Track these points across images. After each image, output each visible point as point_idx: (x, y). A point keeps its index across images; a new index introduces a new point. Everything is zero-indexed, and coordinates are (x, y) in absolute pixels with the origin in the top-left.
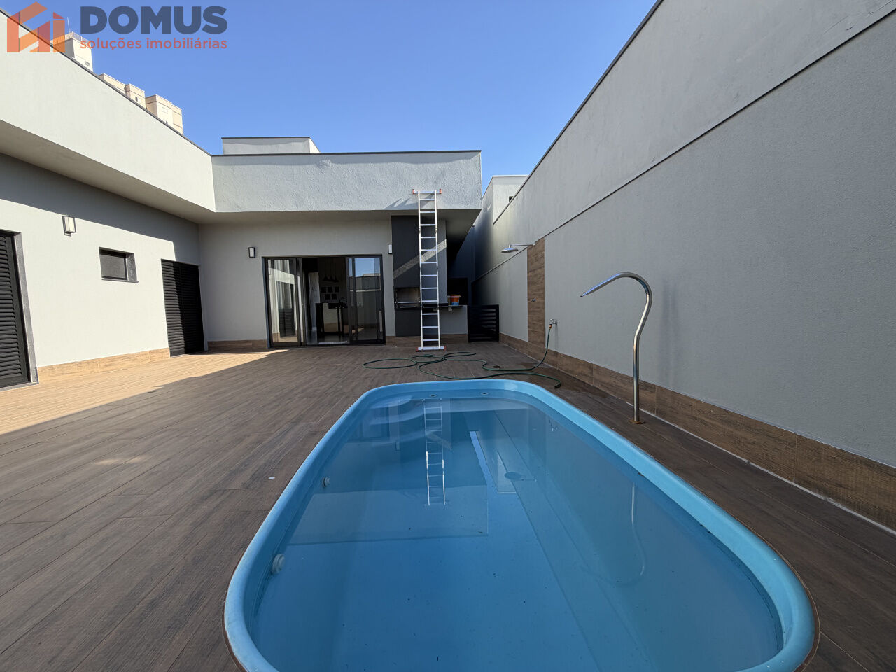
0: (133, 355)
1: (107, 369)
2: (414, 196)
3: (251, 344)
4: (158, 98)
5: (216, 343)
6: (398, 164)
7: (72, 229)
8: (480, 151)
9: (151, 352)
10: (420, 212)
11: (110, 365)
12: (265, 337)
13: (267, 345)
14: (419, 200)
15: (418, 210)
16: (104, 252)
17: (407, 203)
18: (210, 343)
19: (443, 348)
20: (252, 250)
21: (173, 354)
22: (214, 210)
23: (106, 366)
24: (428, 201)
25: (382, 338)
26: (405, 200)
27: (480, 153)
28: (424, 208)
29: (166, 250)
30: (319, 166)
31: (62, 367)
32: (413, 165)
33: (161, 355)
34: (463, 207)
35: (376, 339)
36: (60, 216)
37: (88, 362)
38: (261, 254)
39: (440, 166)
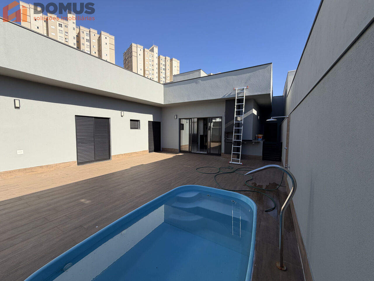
0: (137, 152)
1: (130, 156)
2: (235, 91)
3: (174, 150)
4: (174, 59)
5: (164, 148)
6: (228, 77)
7: (123, 115)
8: (271, 63)
9: (143, 151)
10: (236, 98)
11: (131, 155)
12: (178, 148)
13: (178, 151)
14: (237, 92)
15: (235, 97)
16: (131, 120)
17: (231, 95)
18: (162, 148)
19: (241, 164)
20: (176, 116)
21: (150, 152)
22: (163, 104)
23: (129, 155)
24: (241, 92)
25: (220, 153)
26: (230, 93)
27: (272, 65)
28: (239, 96)
29: (150, 118)
30: (196, 83)
31: (118, 155)
32: (235, 77)
33: (145, 152)
34: (260, 93)
35: (218, 153)
36: (120, 111)
37: (125, 154)
38: (178, 118)
39: (248, 75)
